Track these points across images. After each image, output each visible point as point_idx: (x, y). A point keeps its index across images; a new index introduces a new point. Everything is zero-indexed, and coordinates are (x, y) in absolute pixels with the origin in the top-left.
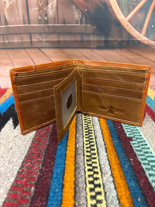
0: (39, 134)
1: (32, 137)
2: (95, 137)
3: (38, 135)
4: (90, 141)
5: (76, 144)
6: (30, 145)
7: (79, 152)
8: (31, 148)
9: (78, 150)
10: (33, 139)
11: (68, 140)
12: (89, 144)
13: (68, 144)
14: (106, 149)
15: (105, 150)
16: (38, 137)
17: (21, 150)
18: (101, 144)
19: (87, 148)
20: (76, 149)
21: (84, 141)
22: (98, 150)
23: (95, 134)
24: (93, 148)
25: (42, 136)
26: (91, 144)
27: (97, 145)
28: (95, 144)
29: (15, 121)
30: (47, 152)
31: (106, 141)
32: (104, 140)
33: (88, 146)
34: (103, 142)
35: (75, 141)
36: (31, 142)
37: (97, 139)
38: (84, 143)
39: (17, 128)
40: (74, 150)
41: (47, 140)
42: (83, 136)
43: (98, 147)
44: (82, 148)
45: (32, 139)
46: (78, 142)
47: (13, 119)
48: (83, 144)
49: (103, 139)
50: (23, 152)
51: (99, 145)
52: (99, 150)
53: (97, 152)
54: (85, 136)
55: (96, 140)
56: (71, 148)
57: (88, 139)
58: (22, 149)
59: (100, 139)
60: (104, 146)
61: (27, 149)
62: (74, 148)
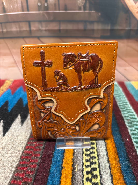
0: (30, 145)
1: (22, 150)
2: (98, 156)
3: (29, 147)
4: (91, 160)
5: (73, 166)
6: (17, 163)
7: (77, 180)
8: (18, 169)
9: (76, 175)
10: (23, 153)
11: (63, 158)
12: (90, 166)
13: (63, 165)
14: (112, 176)
15: (110, 178)
16: (28, 150)
17: (5, 171)
18: (105, 166)
19: (88, 173)
20: (73, 174)
21: (84, 161)
22: (101, 177)
23: (98, 150)
24: (95, 173)
25: (34, 150)
26: (93, 166)
27: (100, 169)
28: (98, 167)
29: (6, 125)
30: (36, 177)
31: (111, 162)
32: (108, 161)
33: (89, 169)
34: (108, 164)
35: (73, 160)
36: (19, 158)
37: (100, 158)
38: (83, 163)
39: (6, 134)
40: (71, 176)
41: (38, 156)
42: (83, 153)
43: (102, 172)
44: (81, 174)
45: (21, 152)
46: (77, 162)
47: (3, 122)
48: (83, 166)
49: (107, 158)
50: (8, 175)
51: (103, 168)
52: (103, 177)
53: (101, 181)
54: (85, 153)
55: (98, 160)
56: (67, 172)
57: (89, 158)
58: (7, 168)
59: (104, 158)
60: (110, 171)
61: (13, 170)
62: (71, 172)
